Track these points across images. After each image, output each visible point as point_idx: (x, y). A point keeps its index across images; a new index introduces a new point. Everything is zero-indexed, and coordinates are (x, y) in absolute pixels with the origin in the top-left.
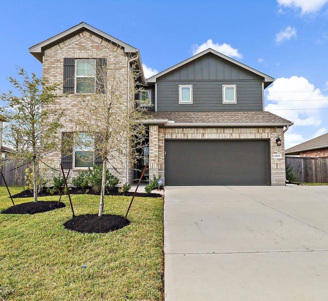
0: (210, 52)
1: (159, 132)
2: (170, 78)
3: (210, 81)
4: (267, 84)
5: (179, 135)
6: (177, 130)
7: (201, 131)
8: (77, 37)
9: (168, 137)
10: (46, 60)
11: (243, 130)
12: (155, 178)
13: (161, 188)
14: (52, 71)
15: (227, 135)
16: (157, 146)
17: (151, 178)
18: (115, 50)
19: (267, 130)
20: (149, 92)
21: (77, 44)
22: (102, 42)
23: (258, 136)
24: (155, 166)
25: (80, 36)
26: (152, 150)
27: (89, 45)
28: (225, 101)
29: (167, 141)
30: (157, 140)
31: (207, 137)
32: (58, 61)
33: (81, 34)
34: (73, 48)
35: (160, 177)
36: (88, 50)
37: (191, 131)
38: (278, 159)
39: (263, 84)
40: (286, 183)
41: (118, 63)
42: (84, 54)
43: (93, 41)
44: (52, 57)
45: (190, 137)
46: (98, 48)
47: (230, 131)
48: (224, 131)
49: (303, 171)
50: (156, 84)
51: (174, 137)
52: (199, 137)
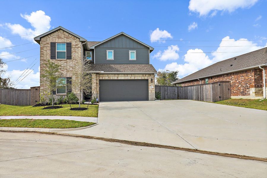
0: (122, 34)
1: (96, 76)
2: (102, 46)
3: (123, 48)
4: (151, 51)
5: (106, 78)
6: (105, 75)
7: (117, 75)
8: (57, 32)
9: (101, 78)
10: (42, 43)
11: (136, 75)
12: (95, 98)
13: (98, 102)
14: (45, 49)
15: (129, 77)
16: (95, 83)
17: (93, 98)
18: (75, 39)
19: (147, 75)
20: (91, 53)
21: (57, 36)
22: (69, 35)
23: (143, 78)
24: (95, 93)
25: (58, 32)
26: (93, 85)
27: (63, 36)
28: (130, 59)
29: (100, 80)
30: (95, 80)
31: (119, 78)
32: (48, 44)
33: (59, 31)
34: (55, 37)
35: (97, 97)
36: (62, 39)
37: (112, 76)
38: (152, 89)
39: (149, 50)
40: (155, 99)
41: (77, 45)
42: (60, 41)
43: (64, 35)
44: (44, 42)
45: (111, 78)
46: (67, 38)
47: (130, 76)
48: (127, 76)
49: (176, 94)
50: (94, 50)
51: (104, 78)
52: (116, 78)
